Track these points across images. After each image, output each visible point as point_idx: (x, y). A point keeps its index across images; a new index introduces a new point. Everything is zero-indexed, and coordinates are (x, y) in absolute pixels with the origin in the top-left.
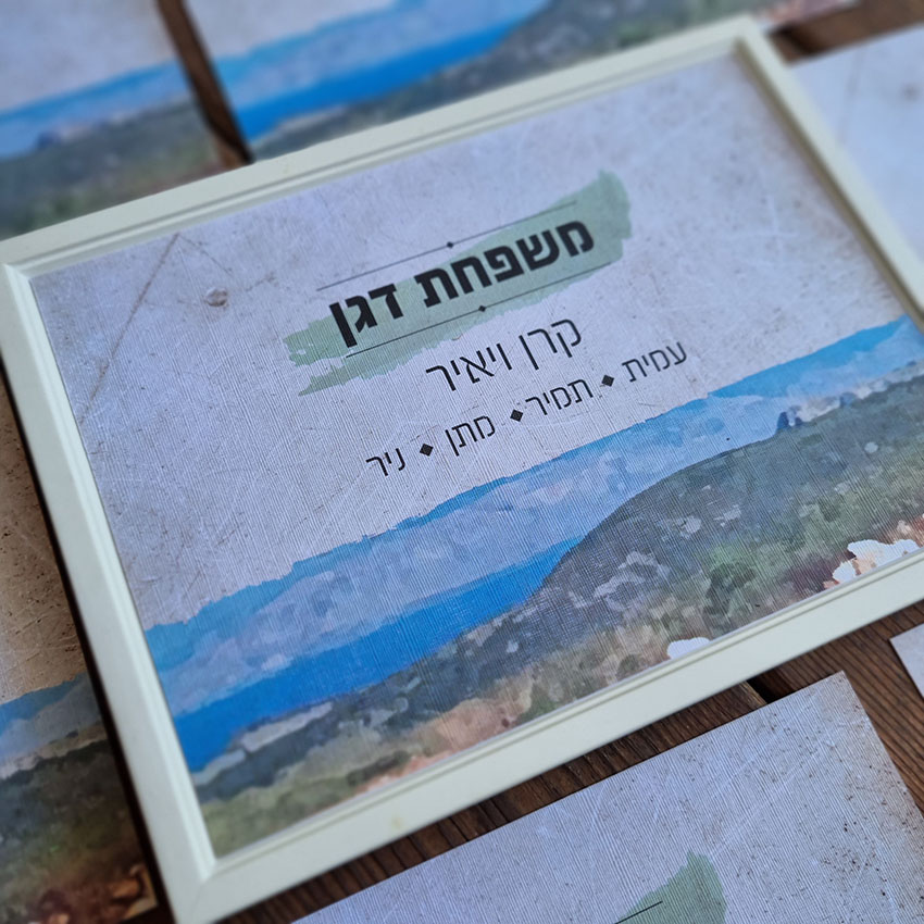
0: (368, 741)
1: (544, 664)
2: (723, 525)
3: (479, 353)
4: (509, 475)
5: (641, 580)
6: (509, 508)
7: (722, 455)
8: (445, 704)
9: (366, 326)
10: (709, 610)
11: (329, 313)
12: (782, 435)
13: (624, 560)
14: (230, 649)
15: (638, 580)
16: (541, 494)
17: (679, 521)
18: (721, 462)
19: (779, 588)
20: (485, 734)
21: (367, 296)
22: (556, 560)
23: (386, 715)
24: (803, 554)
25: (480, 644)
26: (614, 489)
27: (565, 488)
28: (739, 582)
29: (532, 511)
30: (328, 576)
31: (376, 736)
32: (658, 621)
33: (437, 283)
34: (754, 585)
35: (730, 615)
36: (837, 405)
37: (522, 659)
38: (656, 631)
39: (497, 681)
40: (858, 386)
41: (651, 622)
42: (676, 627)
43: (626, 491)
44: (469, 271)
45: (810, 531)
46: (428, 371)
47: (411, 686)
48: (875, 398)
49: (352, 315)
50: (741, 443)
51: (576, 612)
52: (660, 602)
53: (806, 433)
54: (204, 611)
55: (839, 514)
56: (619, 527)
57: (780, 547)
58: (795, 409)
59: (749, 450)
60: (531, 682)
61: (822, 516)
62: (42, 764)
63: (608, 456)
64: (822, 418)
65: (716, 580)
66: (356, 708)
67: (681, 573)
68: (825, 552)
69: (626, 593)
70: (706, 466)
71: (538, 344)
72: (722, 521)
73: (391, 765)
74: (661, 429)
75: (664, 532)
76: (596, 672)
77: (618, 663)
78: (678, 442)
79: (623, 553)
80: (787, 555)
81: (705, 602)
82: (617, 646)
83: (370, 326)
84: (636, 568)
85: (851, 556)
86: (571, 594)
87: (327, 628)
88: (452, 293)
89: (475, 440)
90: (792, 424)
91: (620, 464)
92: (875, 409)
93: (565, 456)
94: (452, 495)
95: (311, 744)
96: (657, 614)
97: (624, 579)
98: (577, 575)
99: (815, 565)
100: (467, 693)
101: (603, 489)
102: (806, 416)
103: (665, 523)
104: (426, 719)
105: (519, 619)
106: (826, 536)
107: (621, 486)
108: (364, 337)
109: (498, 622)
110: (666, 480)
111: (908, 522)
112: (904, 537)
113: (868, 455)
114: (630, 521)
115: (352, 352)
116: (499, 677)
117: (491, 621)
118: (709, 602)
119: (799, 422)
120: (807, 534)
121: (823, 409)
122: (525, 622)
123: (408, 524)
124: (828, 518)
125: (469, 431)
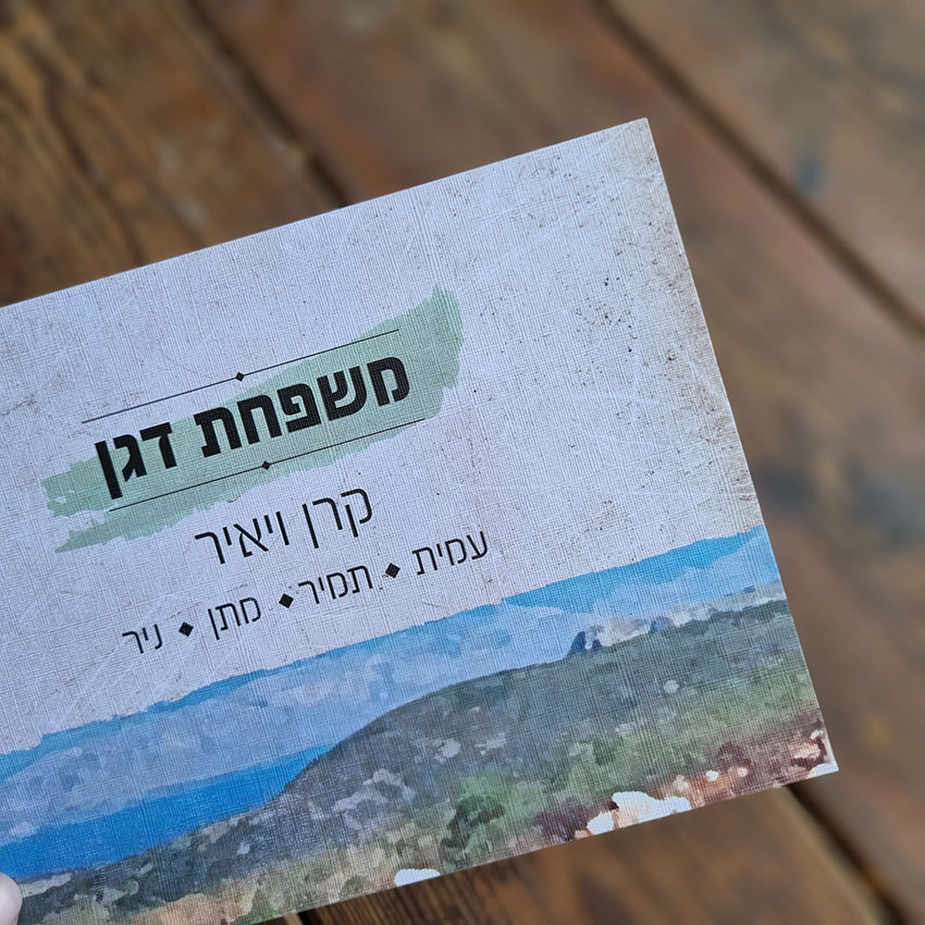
0: (97, 916)
1: (271, 871)
2: (483, 753)
3: (255, 520)
4: (269, 668)
5: (384, 800)
6: (264, 704)
7: (501, 673)
8: (172, 894)
9: (134, 474)
10: (447, 843)
11: (94, 453)
12: (573, 659)
13: (371, 777)
15: (381, 800)
16: (298, 693)
17: (437, 742)
18: (499, 682)
19: (526, 830)
21: (138, 437)
22: (302, 766)
23: (118, 895)
24: (561, 797)
25: (214, 840)
26: (375, 698)
27: (324, 689)
28: (484, 818)
29: (286, 709)
30: (77, 752)
31: (105, 914)
32: (392, 846)
33: (218, 426)
34: (500, 823)
35: (467, 851)
36: (646, 629)
37: (251, 861)
38: (388, 855)
39: (224, 880)
40: (677, 610)
41: (385, 845)
42: (409, 853)
43: (387, 703)
44: (258, 414)
45: (576, 772)
46: (197, 537)
47: (143, 871)
48: (693, 628)
49: (120, 458)
50: (525, 663)
51: (312, 824)
52: (398, 826)
53: (602, 659)
55: (612, 759)
56: (373, 739)
57: (538, 787)
58: (597, 629)
59: (534, 672)
60: (256, 887)
61: (594, 757)
63: (376, 659)
64: (625, 644)
65: (462, 812)
66: (90, 883)
67: (426, 799)
68: (586, 799)
69: (365, 811)
70: (479, 685)
71: (321, 515)
72: (483, 749)
74: (440, 635)
75: (418, 752)
76: (320, 887)
77: (343, 882)
78: (456, 653)
79: (371, 768)
80: (544, 796)
81: (445, 833)
82: (345, 865)
83: (138, 475)
84: (381, 787)
85: (614, 806)
86: (310, 804)
87: (71, 803)
88: (235, 443)
89: (239, 624)
90: (588, 647)
91: (387, 669)
92: (689, 642)
93: (330, 654)
94: (207, 682)
95: (48, 909)
96: (393, 838)
97: (366, 797)
98: (320, 784)
99: (572, 811)
100: (194, 887)
101: (364, 695)
102: (606, 640)
103: (421, 743)
104: (153, 905)
105: (255, 821)
106: (591, 780)
107: (384, 695)
108: (132, 487)
109: (234, 821)
110: (432, 695)
111: (687, 778)
112: (678, 795)
113: (665, 695)
114: (387, 734)
115: (117, 506)
116: (226, 877)
117: (228, 820)
118: (449, 834)
119: (597, 645)
120: (572, 776)
121: (628, 634)
122: (259, 826)
123: (159, 708)
124: (599, 761)
125: (233, 613)
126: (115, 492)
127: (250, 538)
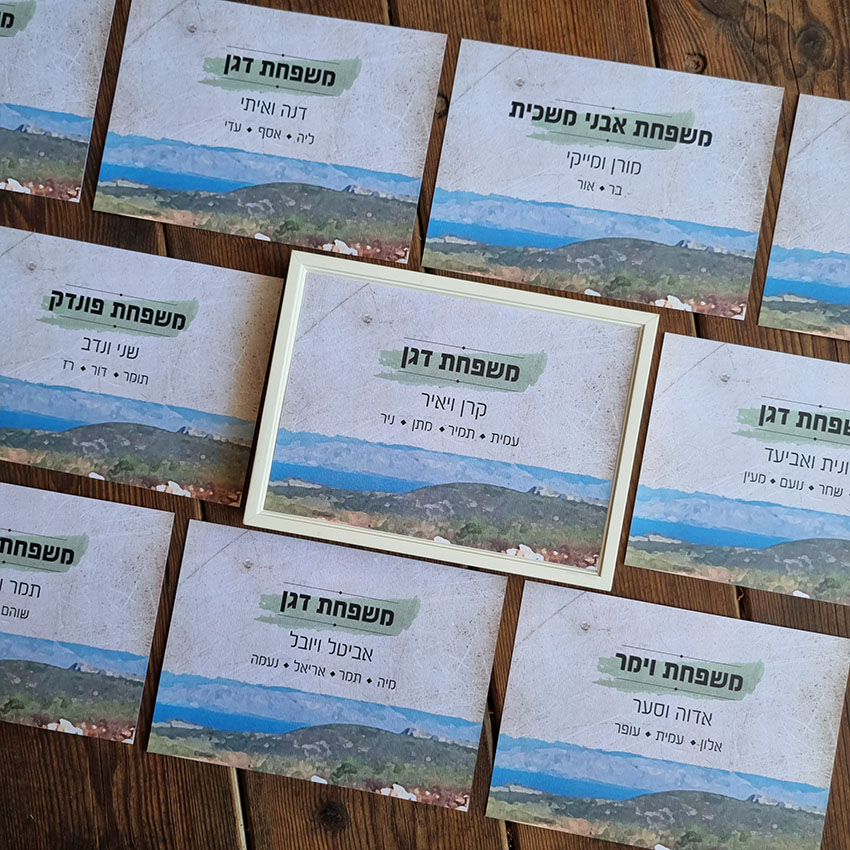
0: (325, 504)
2: (484, 511)
3: (445, 398)
4: (425, 449)
6: (417, 460)
7: (502, 488)
8: (356, 509)
9: (413, 363)
10: (457, 534)
11: (403, 350)
12: (528, 494)
13: (442, 501)
14: (301, 450)
15: (442, 510)
16: (431, 462)
17: (470, 500)
18: (500, 490)
19: (486, 542)
20: (361, 525)
21: (420, 351)
22: (420, 487)
23: (336, 500)
24: (503, 537)
25: (378, 497)
26: (456, 475)
27: (440, 465)
28: (474, 532)
29: (424, 465)
31: (329, 505)
32: (439, 527)
33: (449, 361)
34: (479, 536)
35: (463, 540)
36: (557, 496)
37: (388, 510)
38: (436, 529)
40: (570, 495)
41: (436, 526)
42: (443, 532)
44: (464, 363)
45: (511, 531)
46: (423, 394)
47: (349, 497)
48: (573, 502)
49: (411, 355)
50: (512, 488)
51: (415, 507)
52: (444, 521)
53: (538, 498)
54: (300, 433)
55: (525, 533)
57: (497, 530)
58: (541, 488)
59: (513, 492)
60: (386, 519)
61: (520, 529)
62: (227, 442)
63: (463, 463)
64: (548, 497)
65: (467, 527)
66: (329, 492)
67: (457, 517)
68: (510, 542)
69: (435, 511)
70: (493, 488)
71: (468, 407)
72: (484, 509)
73: (328, 516)
75: (462, 500)
76: (408, 530)
78: (491, 473)
79: (444, 498)
80: (497, 534)
81: (458, 531)
82: (420, 526)
84: (444, 506)
85: (518, 548)
86: (417, 500)
87: (334, 462)
88: (451, 368)
89: (422, 429)
90: (535, 492)
92: (569, 506)
93: (448, 454)
94: (402, 444)
95: (308, 494)
96: (440, 524)
97: (438, 507)
98: (424, 496)
99: (504, 543)
100: (364, 510)
101: (453, 473)
102: (542, 493)
103: (464, 498)
104: (347, 509)
105: (395, 498)
106: (515, 536)
107: (459, 476)
108: (410, 367)
109: (388, 494)
110: (476, 484)
111: (547, 550)
112: (541, 554)
113: (553, 520)
115: (402, 370)
116: (377, 511)
117: (386, 493)
119: (538, 493)
121: (551, 494)
122: (396, 500)
123: (381, 444)
124: (521, 531)
125: (422, 425)
126: (403, 366)
127: (441, 403)
